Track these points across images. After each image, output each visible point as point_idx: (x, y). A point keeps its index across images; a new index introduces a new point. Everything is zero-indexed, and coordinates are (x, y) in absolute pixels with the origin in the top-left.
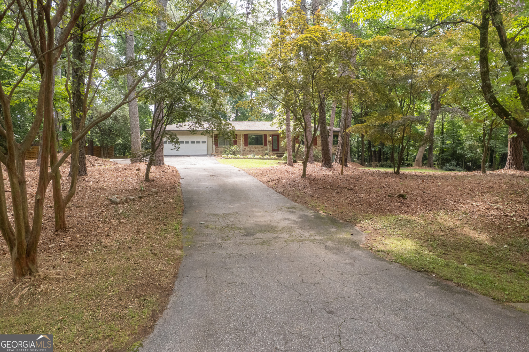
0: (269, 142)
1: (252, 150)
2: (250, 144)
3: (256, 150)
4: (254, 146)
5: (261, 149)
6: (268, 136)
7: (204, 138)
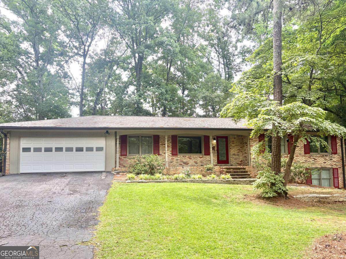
0: (213, 148)
1: (185, 161)
2: (182, 151)
3: (191, 162)
4: (188, 155)
5: (199, 160)
6: (211, 138)
7: (101, 142)
